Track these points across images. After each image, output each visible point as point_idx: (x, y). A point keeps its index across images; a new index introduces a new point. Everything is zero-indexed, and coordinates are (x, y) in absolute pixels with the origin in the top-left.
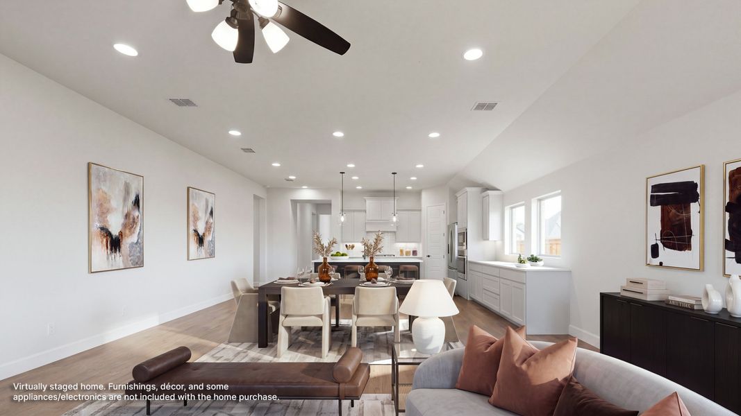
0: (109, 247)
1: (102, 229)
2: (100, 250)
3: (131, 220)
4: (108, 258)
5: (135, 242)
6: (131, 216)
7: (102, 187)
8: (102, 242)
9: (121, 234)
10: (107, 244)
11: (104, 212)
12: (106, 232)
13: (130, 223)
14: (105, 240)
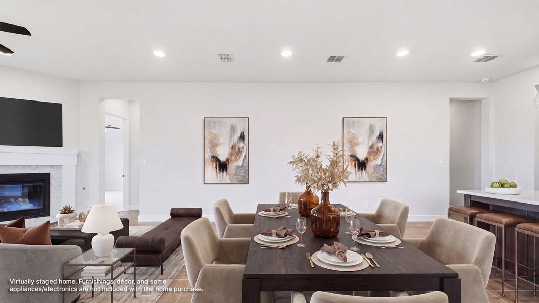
0: (218, 168)
1: (213, 157)
2: (211, 171)
3: (237, 150)
4: (217, 176)
5: (241, 165)
6: (237, 148)
7: (212, 131)
8: (213, 165)
9: (228, 159)
10: (216, 166)
11: (214, 146)
12: (215, 159)
13: (236, 151)
14: (214, 164)
